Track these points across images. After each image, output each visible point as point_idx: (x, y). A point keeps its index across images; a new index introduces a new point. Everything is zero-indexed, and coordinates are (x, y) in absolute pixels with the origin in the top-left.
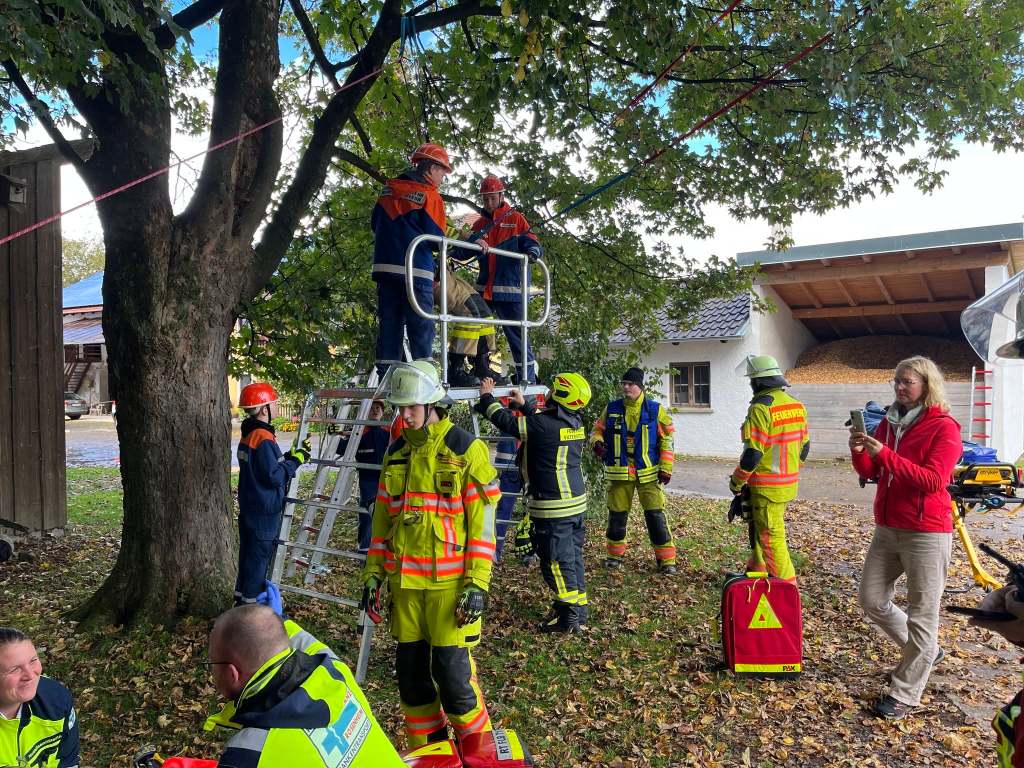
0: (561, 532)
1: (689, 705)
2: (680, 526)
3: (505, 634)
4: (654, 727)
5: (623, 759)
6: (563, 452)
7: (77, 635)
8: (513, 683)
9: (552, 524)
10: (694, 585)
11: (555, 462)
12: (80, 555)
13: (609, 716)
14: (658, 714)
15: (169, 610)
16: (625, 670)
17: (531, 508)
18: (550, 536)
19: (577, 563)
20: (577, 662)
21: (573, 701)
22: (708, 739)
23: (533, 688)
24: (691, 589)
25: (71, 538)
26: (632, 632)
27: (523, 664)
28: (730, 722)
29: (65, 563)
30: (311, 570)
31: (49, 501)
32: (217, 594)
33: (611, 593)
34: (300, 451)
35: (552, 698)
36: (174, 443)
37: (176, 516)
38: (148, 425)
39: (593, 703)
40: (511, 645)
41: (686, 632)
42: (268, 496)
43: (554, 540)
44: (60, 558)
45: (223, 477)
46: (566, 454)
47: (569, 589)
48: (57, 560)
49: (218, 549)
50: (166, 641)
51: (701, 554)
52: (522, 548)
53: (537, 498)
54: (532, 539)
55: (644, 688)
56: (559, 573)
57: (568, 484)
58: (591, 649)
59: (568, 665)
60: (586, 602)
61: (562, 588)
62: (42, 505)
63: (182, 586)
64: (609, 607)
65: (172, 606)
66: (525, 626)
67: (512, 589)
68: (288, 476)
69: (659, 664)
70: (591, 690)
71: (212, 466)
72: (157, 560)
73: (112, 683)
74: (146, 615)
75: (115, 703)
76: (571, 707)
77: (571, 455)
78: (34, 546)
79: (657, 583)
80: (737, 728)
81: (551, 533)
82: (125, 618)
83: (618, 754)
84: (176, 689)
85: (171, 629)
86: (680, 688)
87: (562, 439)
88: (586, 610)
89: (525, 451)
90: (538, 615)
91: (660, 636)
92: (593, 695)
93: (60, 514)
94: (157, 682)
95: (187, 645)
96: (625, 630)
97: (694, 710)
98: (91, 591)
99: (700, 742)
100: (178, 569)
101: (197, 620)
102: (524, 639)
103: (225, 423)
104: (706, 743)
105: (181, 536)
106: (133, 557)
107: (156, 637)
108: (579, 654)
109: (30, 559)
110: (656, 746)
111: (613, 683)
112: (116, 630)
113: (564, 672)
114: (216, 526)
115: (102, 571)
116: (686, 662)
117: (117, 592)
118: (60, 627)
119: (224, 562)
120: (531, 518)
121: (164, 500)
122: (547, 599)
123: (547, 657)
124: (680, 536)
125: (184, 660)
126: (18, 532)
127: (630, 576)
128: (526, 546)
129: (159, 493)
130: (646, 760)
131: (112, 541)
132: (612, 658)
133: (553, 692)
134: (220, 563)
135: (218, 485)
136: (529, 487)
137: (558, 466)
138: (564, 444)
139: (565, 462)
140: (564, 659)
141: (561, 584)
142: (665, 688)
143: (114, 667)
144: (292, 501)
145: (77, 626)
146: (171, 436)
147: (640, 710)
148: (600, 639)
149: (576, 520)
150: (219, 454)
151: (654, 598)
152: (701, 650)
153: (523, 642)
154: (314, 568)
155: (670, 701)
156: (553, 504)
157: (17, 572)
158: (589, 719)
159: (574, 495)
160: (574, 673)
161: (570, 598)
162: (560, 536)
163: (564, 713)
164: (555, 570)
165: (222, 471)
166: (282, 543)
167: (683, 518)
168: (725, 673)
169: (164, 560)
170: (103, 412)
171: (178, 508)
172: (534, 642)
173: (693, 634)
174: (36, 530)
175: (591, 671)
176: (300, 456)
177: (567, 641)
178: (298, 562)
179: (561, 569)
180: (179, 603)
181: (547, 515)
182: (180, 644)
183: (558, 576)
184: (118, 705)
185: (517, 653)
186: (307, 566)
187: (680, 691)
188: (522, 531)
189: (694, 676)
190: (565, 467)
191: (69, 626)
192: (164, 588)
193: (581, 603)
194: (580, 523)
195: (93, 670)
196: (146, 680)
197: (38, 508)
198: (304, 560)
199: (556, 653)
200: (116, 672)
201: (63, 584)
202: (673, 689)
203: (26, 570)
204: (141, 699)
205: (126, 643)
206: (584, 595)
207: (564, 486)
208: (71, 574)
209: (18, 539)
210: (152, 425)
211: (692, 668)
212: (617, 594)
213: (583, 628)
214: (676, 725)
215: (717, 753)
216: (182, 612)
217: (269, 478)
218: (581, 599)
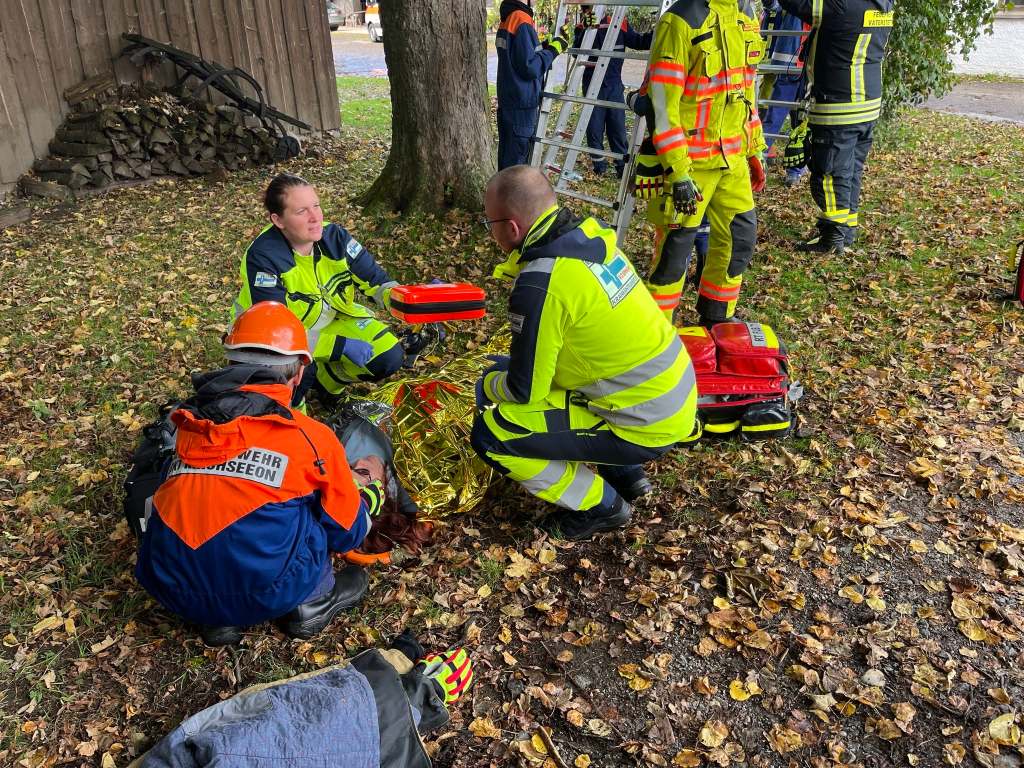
0: (842, 142)
1: (963, 329)
2: (983, 154)
3: (758, 249)
4: (917, 345)
5: (878, 369)
6: (864, 42)
7: (363, 218)
8: (764, 293)
9: (835, 133)
10: (989, 216)
11: (851, 54)
12: (356, 154)
13: (867, 331)
14: (924, 335)
15: (437, 201)
16: (892, 291)
17: (811, 113)
18: (830, 145)
19: (854, 180)
20: (837, 280)
21: (829, 313)
22: (981, 362)
23: (786, 299)
24: (985, 220)
25: (346, 139)
26: (904, 257)
27: (777, 278)
28: (1009, 350)
29: (345, 160)
30: (563, 175)
31: (324, 102)
32: (479, 190)
33: (885, 218)
34: (558, 39)
35: (805, 310)
36: (432, 30)
37: (439, 112)
38: (407, 9)
39: (851, 318)
40: (765, 260)
41: (970, 262)
42: (525, 88)
43: (833, 151)
44: (340, 155)
45: (479, 71)
46: (867, 45)
47: (839, 207)
48: (337, 157)
49: (478, 147)
50: (438, 228)
51: (1005, 184)
52: (792, 159)
53: (820, 100)
54: (805, 150)
55: (912, 310)
56: (832, 189)
57: (862, 84)
58: (854, 270)
59: (825, 282)
60: (855, 224)
61: (831, 206)
62: (319, 106)
63: (448, 180)
64: (881, 231)
65: (440, 199)
66: (782, 244)
67: (770, 208)
68: (546, 67)
69: (933, 289)
70: (849, 307)
71: (470, 58)
72: (424, 153)
73: (396, 259)
74: (418, 204)
75: (401, 274)
76: (826, 318)
77: (874, 46)
78: (317, 145)
79: (944, 211)
80: (1016, 356)
81: (832, 142)
82: (402, 206)
83: (872, 363)
84: (450, 269)
85: (441, 218)
86: (954, 314)
87: (866, 24)
88: (854, 232)
89: (815, 40)
90: (797, 235)
91: (938, 264)
92: (851, 311)
93: (336, 118)
94: (433, 260)
95: (456, 233)
96: (898, 256)
97: (969, 334)
98: (370, 184)
99: (969, 362)
100: (443, 163)
101: (462, 212)
102: (780, 255)
103: (480, 8)
104: (977, 364)
105: (444, 130)
106: (403, 149)
107: (429, 223)
108: (839, 273)
109: (316, 155)
110: (918, 362)
111: (875, 301)
112: (395, 216)
113: (821, 289)
114: (475, 122)
115: (376, 168)
116: (967, 289)
117: (393, 182)
118: (349, 210)
119: (483, 160)
120: (809, 125)
121: (427, 92)
122: (808, 220)
123: (803, 274)
124: (981, 164)
125: (454, 245)
126: (303, 130)
127: (911, 202)
128: (797, 157)
129: (422, 85)
130: (904, 371)
131: (381, 144)
132: (879, 280)
133: (806, 305)
134: (480, 160)
135: (476, 80)
136: (812, 87)
137: (854, 60)
138: (867, 30)
139: (865, 55)
140: (822, 277)
141: (831, 202)
142: (937, 311)
143: (397, 246)
144: (549, 95)
145: (363, 211)
146: (429, 22)
147: (903, 329)
148: (865, 262)
149: (864, 129)
150: (476, 46)
151: (937, 226)
152: (987, 281)
153: (778, 258)
154: (566, 174)
155: (942, 324)
156: (839, 108)
157: (307, 165)
158: (844, 331)
159: (868, 98)
160: (831, 291)
161: (837, 217)
162: (841, 147)
163: (817, 324)
164: (828, 185)
165: (478, 63)
166: (539, 140)
167: (987, 145)
168: (1013, 304)
169: (430, 154)
170: (358, 24)
171: (440, 103)
172: (789, 259)
173: (980, 265)
174: (317, 131)
175: (850, 291)
176: (557, 45)
177: (827, 262)
178: (551, 168)
179: (834, 185)
180: (445, 196)
181: (830, 121)
182: (450, 232)
183: (829, 192)
184: (404, 277)
185: (771, 267)
186: (559, 172)
187: (954, 316)
188: (796, 140)
189: (975, 304)
190: (863, 61)
191: (356, 210)
192: (433, 182)
193: (850, 224)
194: (868, 132)
195: (380, 247)
196: (424, 259)
197: (316, 109)
198: (557, 166)
199: (814, 271)
200: (399, 251)
201: (346, 178)
202: (947, 313)
203: (313, 165)
204: (421, 272)
205: (405, 227)
206: (855, 216)
207: (858, 86)
208: (351, 170)
209: (304, 138)
210: (411, 9)
211: (973, 296)
212: (892, 219)
213: (847, 250)
214: (945, 346)
215: (987, 374)
216: (449, 204)
217: (527, 68)
218: (852, 220)
